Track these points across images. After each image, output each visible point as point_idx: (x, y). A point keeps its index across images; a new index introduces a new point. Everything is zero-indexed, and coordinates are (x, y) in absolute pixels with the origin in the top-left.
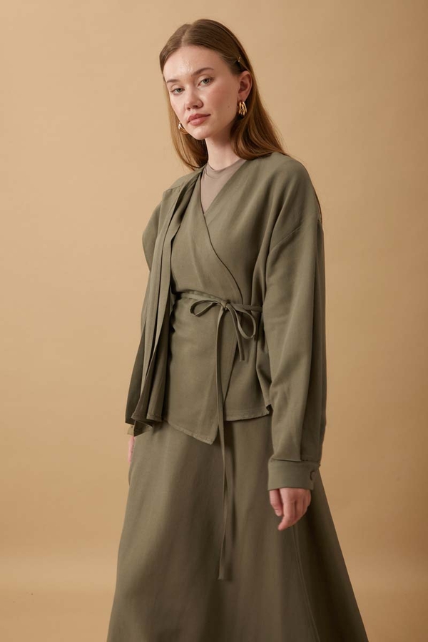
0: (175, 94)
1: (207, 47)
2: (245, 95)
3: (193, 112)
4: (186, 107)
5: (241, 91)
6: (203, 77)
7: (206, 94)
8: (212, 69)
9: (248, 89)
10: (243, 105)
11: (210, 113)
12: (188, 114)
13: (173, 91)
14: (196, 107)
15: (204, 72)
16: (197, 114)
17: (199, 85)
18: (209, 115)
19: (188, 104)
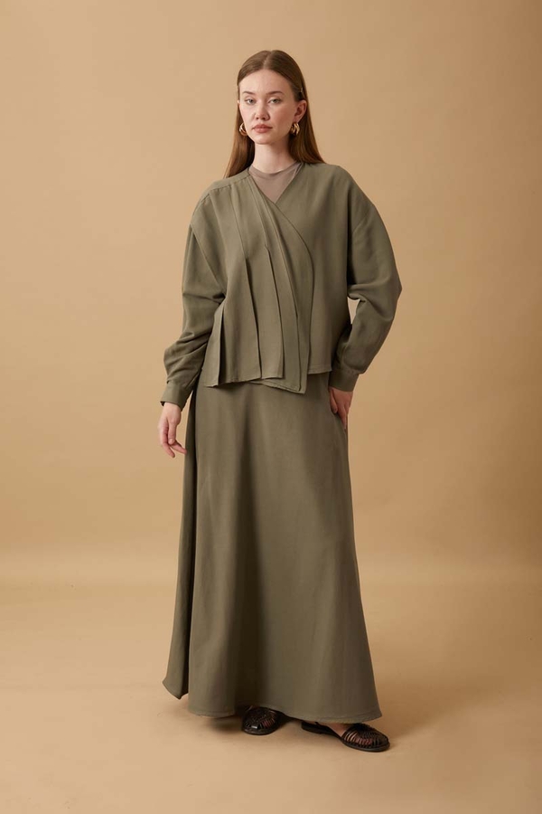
0: (247, 104)
2: (299, 118)
3: (260, 122)
4: (256, 116)
5: (296, 115)
6: (274, 97)
7: (274, 110)
8: (283, 94)
9: (303, 112)
10: (297, 126)
11: (273, 126)
12: (255, 123)
13: (245, 101)
14: (264, 119)
15: (276, 95)
16: (263, 125)
17: (269, 102)
18: (272, 128)
19: (258, 115)
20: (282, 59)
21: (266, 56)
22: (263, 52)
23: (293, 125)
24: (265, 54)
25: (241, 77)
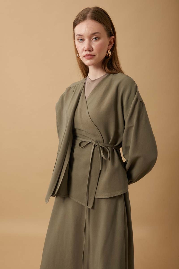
0: (79, 42)
1: (99, 22)
2: (111, 47)
3: (88, 52)
5: (109, 45)
6: (95, 36)
7: (95, 45)
8: (100, 34)
9: (112, 45)
10: (109, 52)
11: (95, 54)
12: (85, 53)
13: (78, 40)
14: (90, 51)
15: (97, 34)
16: (89, 54)
17: (92, 40)
18: (95, 55)
19: (86, 48)
20: (98, 12)
21: (88, 12)
22: (87, 9)
23: (107, 52)
24: (87, 10)
25: (75, 25)
